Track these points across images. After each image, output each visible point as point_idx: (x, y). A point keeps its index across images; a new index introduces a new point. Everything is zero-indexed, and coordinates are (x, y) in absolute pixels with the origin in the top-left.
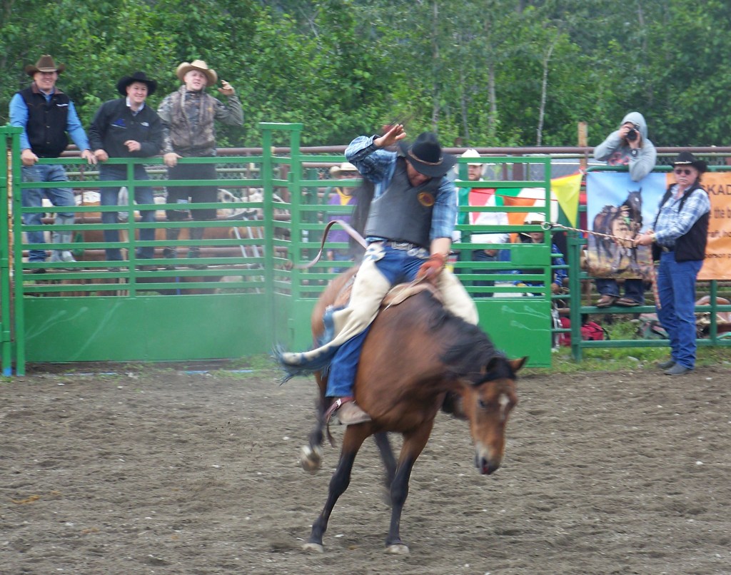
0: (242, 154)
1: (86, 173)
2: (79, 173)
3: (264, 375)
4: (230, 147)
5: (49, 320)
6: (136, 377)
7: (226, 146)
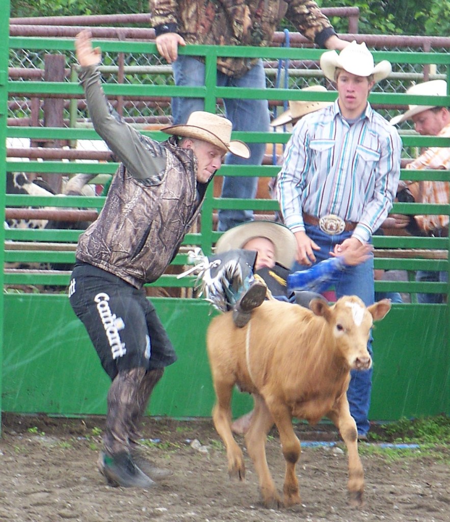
0: (418, 47)
1: (127, 68)
2: (116, 68)
3: (440, 455)
4: (395, 33)
5: (49, 338)
6: (204, 449)
7: (390, 32)
